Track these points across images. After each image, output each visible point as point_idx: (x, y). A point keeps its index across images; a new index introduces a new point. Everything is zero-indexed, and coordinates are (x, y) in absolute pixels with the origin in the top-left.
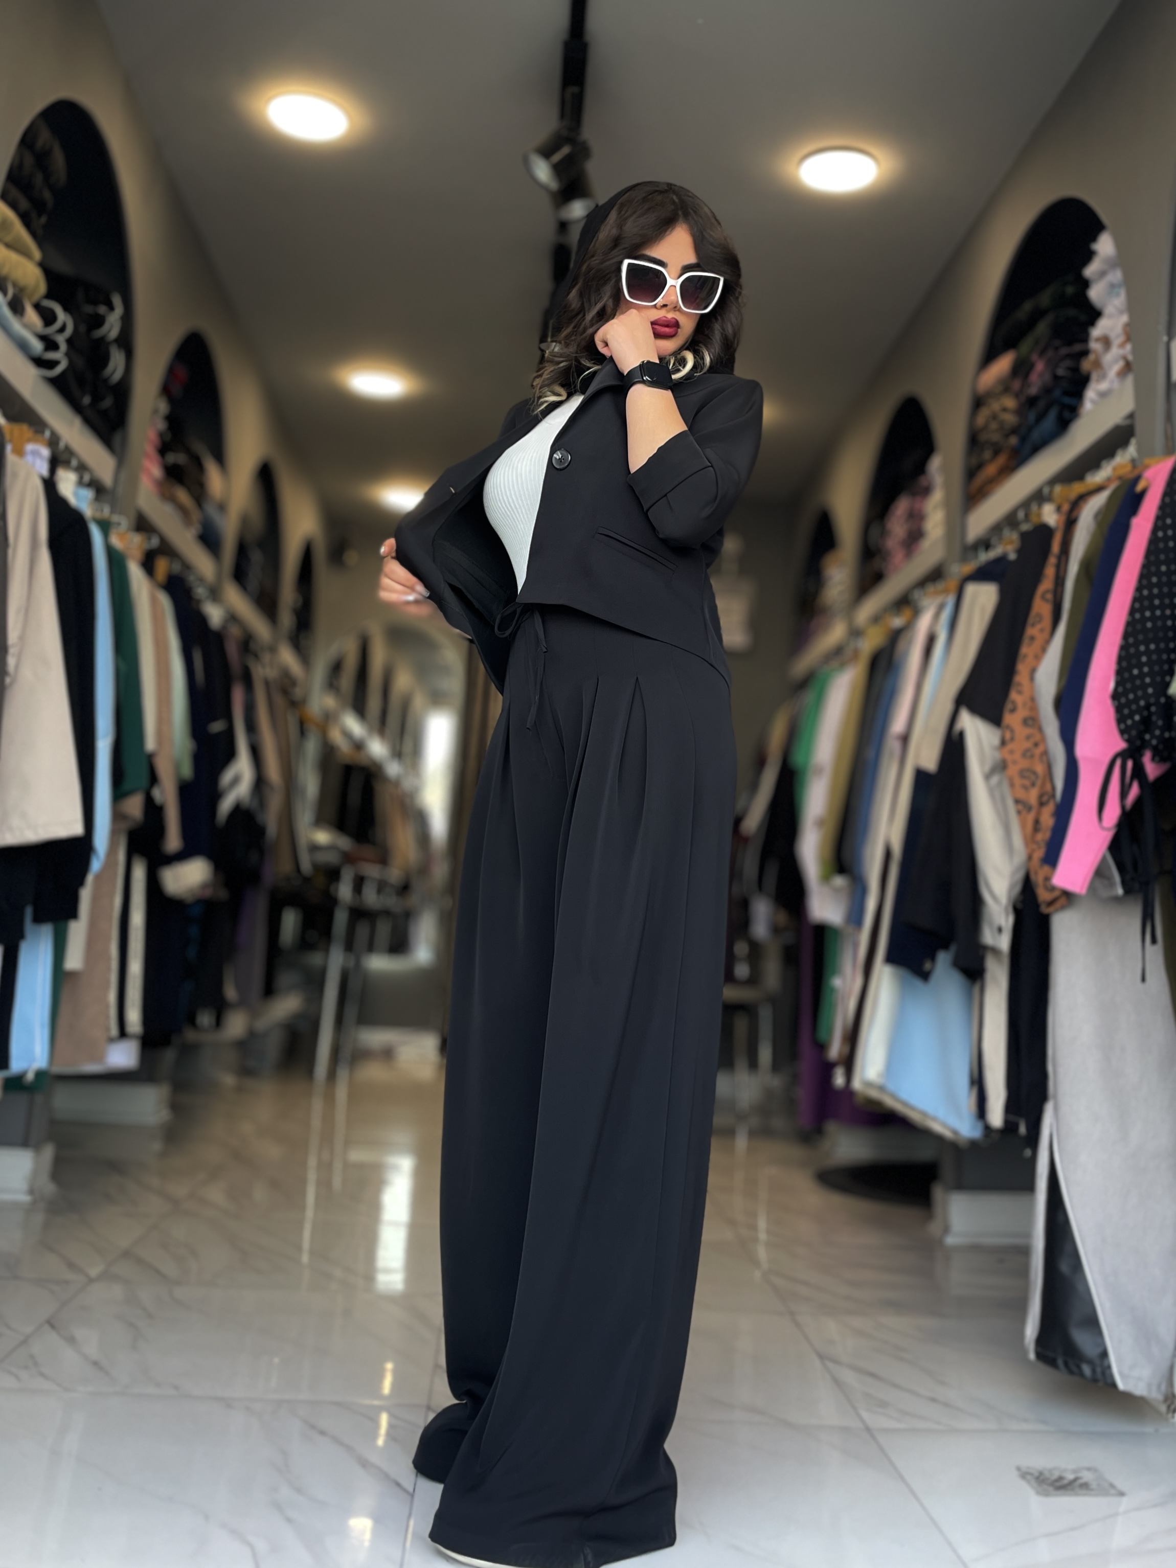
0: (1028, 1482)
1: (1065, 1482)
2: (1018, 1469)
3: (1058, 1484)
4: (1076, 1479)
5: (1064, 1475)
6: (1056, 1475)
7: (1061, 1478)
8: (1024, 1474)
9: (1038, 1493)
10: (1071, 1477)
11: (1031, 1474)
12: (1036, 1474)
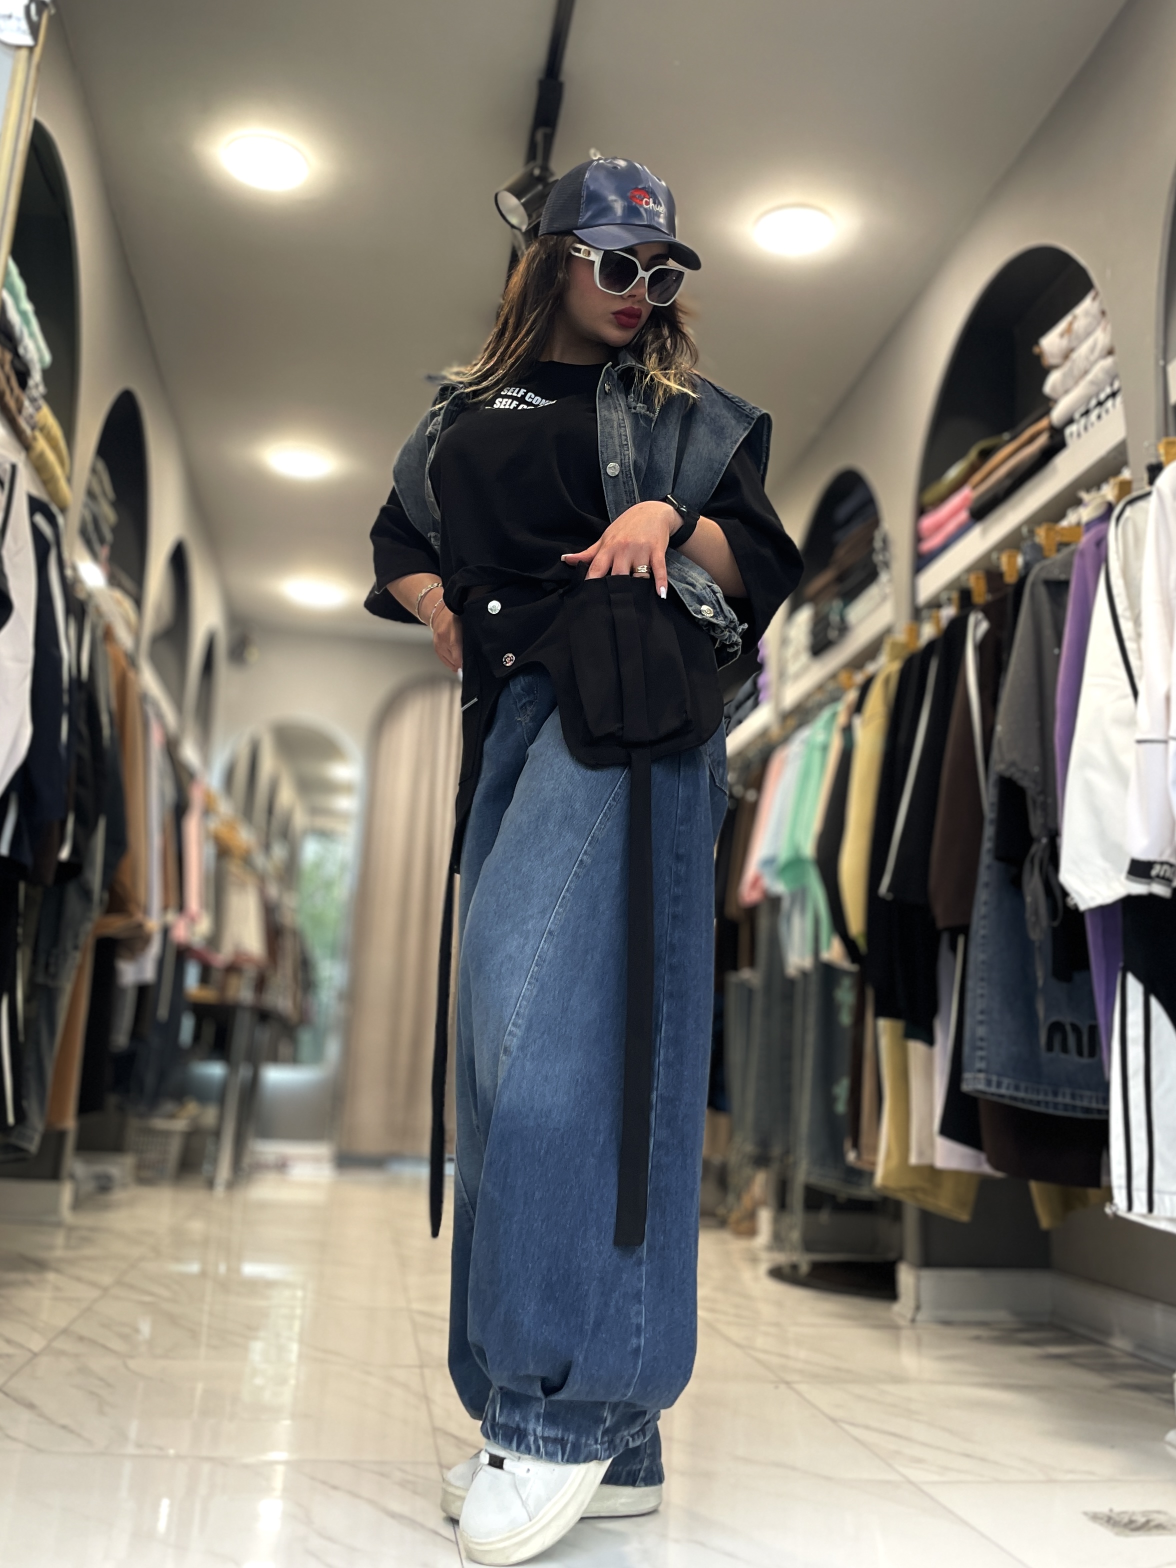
0: (1101, 1524)
1: (1139, 1524)
2: (1086, 1514)
3: (1133, 1526)
4: (1148, 1522)
5: (1134, 1518)
6: (1126, 1519)
7: (1131, 1522)
8: (1095, 1517)
9: (1117, 1534)
10: (1142, 1520)
11: (1101, 1519)
12: (1106, 1519)
